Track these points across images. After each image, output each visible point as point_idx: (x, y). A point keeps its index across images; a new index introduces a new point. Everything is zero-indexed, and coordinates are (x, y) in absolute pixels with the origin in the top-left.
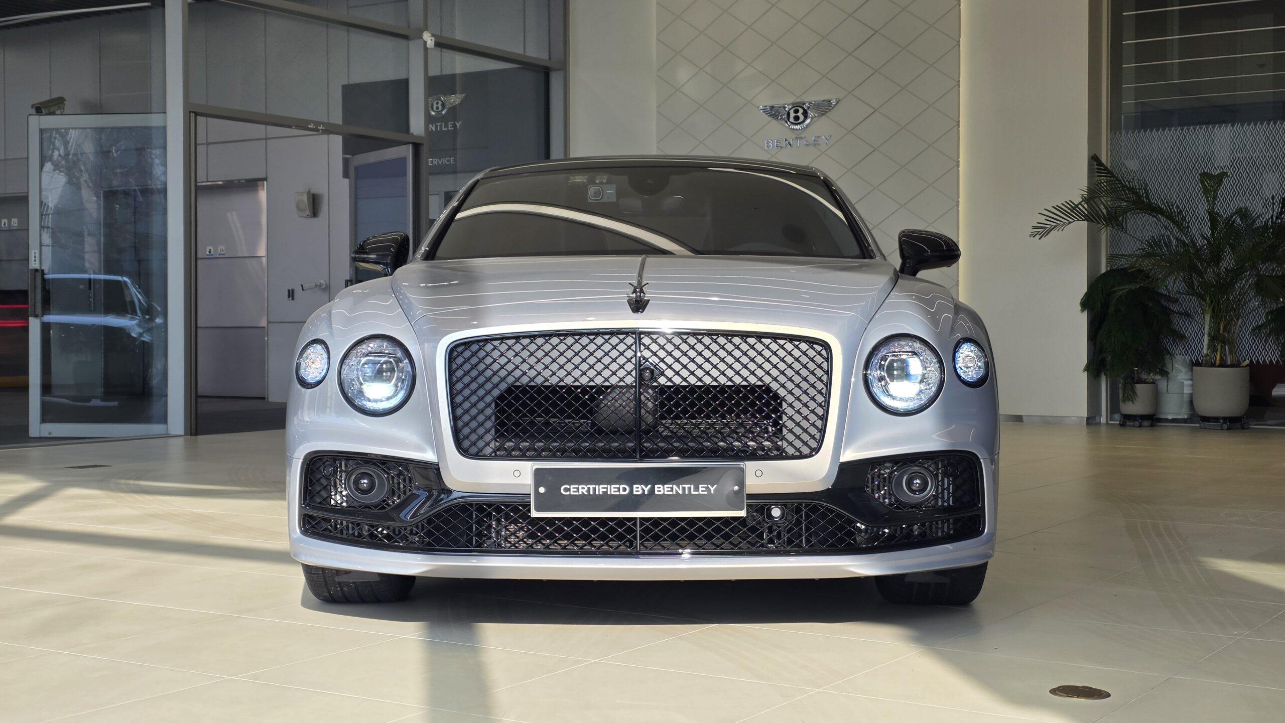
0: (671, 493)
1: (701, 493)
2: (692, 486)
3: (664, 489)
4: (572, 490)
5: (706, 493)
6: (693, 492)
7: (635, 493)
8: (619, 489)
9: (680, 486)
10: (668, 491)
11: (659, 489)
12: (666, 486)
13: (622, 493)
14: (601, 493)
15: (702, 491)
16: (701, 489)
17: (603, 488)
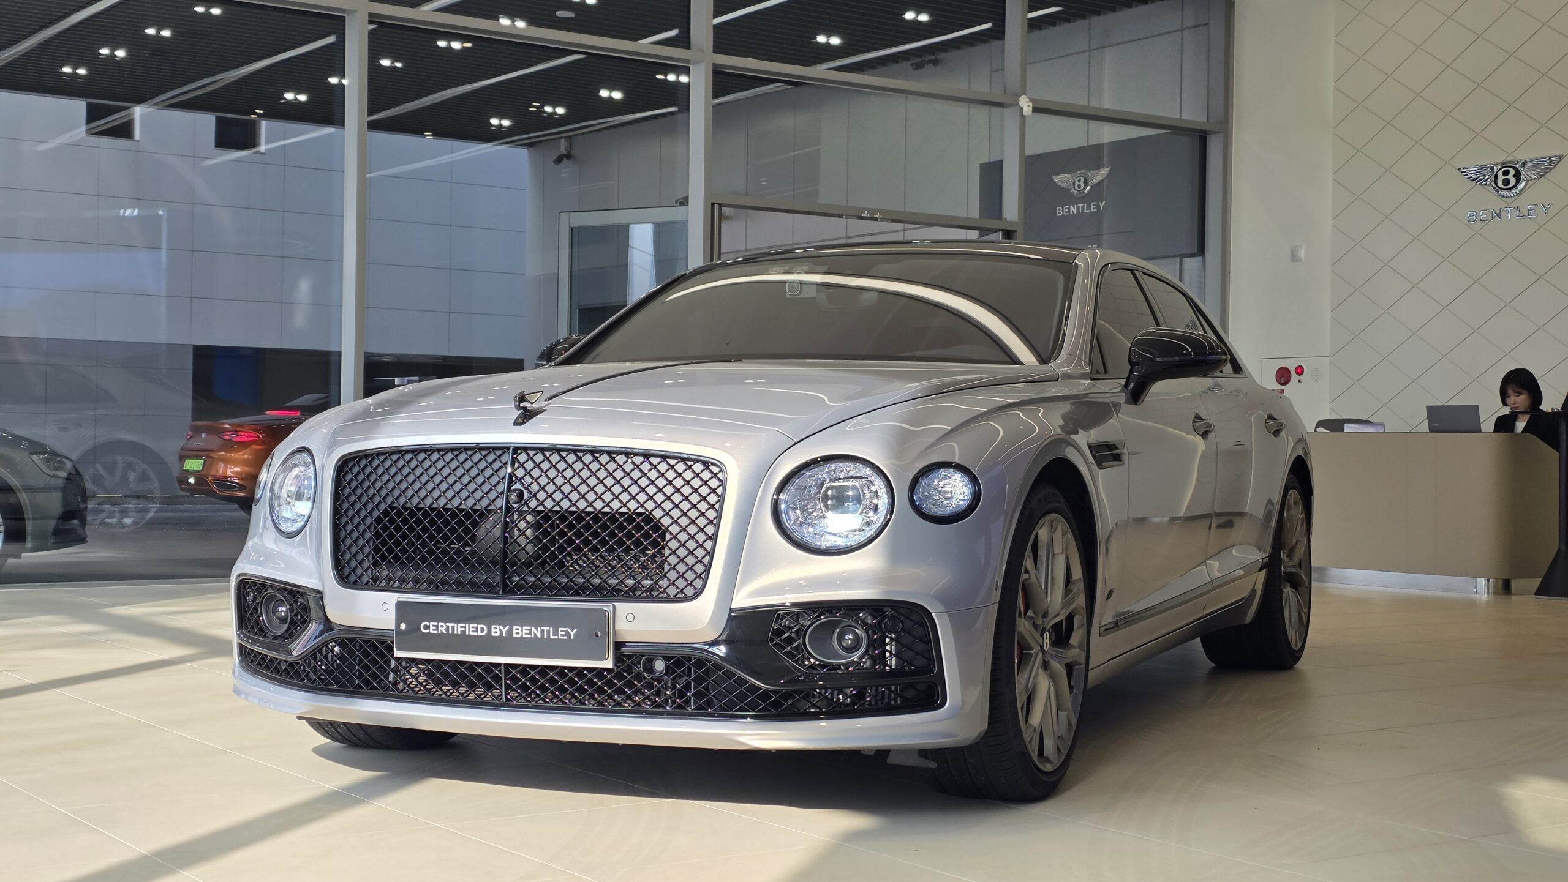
0: (529, 636)
1: (560, 637)
2: (551, 629)
3: (522, 631)
4: (431, 628)
5: (565, 638)
6: (552, 637)
7: (493, 634)
8: (477, 628)
9: (539, 628)
10: (526, 634)
11: (517, 631)
12: (524, 628)
13: (480, 634)
14: (459, 633)
15: (562, 635)
16: (560, 633)
17: (461, 627)
